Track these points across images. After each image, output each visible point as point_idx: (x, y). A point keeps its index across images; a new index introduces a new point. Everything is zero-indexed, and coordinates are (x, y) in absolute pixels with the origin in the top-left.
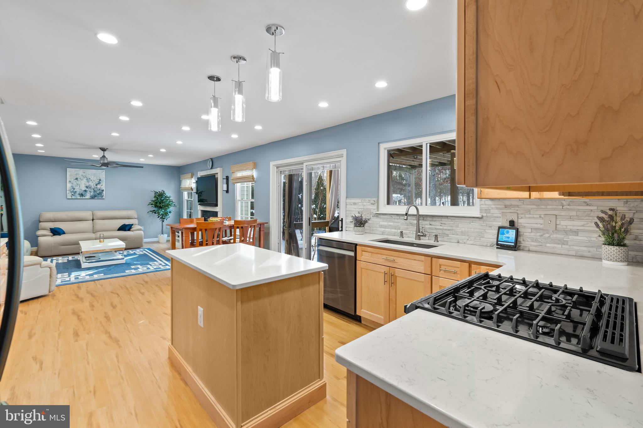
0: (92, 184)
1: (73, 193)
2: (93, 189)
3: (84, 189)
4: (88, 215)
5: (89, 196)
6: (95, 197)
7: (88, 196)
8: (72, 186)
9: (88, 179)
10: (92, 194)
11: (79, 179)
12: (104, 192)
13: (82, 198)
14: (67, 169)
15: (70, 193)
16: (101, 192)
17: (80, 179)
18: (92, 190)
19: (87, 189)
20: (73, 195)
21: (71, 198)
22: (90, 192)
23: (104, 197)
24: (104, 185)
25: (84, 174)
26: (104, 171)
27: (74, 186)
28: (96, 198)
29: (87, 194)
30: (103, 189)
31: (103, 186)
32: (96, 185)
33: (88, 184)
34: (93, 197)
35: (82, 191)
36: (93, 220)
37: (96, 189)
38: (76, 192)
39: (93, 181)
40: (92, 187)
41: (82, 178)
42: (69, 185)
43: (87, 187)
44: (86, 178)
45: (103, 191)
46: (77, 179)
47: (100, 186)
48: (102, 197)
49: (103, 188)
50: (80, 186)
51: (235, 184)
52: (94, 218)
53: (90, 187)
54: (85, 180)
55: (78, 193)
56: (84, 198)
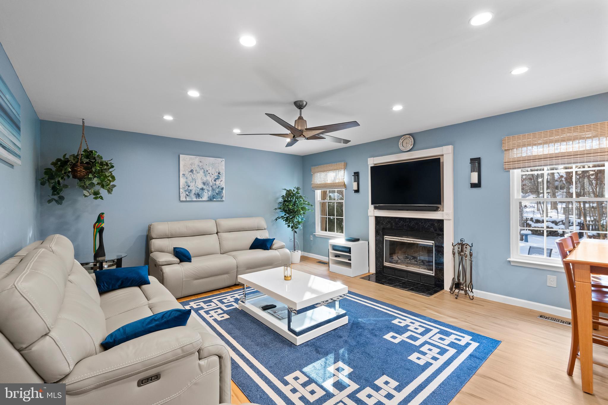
0: (210, 179)
1: (187, 193)
2: (212, 187)
3: (201, 186)
4: (210, 225)
5: (207, 196)
6: (214, 198)
7: (205, 197)
8: (186, 182)
9: (205, 171)
10: (210, 194)
11: (194, 172)
12: (224, 191)
13: (198, 200)
14: (181, 155)
15: (184, 192)
16: (220, 190)
17: (196, 171)
18: (211, 189)
19: (204, 187)
20: (188, 195)
21: (184, 199)
22: (208, 191)
23: (224, 199)
24: (224, 180)
25: (200, 164)
26: (224, 159)
27: (189, 182)
28: (215, 200)
29: (205, 193)
30: (222, 187)
31: (222, 182)
32: (215, 181)
33: (205, 179)
34: (211, 199)
35: (199, 190)
36: (217, 233)
37: (214, 187)
38: (191, 190)
39: (211, 175)
40: (210, 183)
41: (198, 169)
42: (182, 181)
43: (204, 184)
44: (203, 170)
45: (222, 189)
46: (192, 171)
47: (219, 182)
48: (222, 198)
49: (223, 185)
50: (195, 182)
51: (511, 171)
52: (219, 230)
53: (208, 184)
54: (201, 172)
55: (193, 192)
56: (201, 199)
